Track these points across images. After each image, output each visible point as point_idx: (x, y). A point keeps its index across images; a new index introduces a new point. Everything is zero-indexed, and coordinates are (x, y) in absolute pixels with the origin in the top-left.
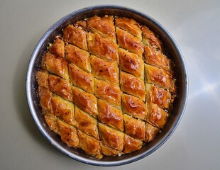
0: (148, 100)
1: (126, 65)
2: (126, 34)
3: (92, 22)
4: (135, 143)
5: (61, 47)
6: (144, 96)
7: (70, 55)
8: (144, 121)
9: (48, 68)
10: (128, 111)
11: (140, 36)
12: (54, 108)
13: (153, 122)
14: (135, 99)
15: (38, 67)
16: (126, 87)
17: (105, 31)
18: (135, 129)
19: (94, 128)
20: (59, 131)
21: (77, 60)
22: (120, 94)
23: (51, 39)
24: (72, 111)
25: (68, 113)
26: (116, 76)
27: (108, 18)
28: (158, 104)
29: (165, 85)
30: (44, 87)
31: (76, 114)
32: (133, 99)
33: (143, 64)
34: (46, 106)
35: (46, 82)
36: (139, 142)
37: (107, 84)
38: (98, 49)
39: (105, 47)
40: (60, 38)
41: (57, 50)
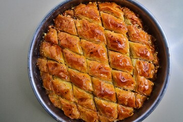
0: (136, 73)
2: (110, 17)
3: (78, 10)
4: (128, 111)
5: (54, 35)
6: (132, 71)
7: (63, 42)
8: (134, 92)
9: (45, 55)
10: (119, 85)
11: (122, 17)
12: (55, 89)
13: (142, 92)
14: (124, 74)
15: (37, 54)
16: (115, 64)
17: (91, 16)
18: (127, 100)
19: (91, 102)
20: (62, 107)
21: (70, 46)
22: (111, 71)
23: (45, 29)
24: (71, 90)
25: (67, 92)
26: (105, 55)
27: (92, 5)
28: (145, 76)
29: (149, 59)
30: (44, 72)
31: (74, 93)
33: (128, 43)
34: (48, 88)
35: (45, 67)
36: (131, 109)
37: (96, 64)
38: (86, 33)
39: (93, 31)
40: (53, 28)
41: (51, 38)
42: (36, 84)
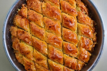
0: (79, 46)
2: (66, 4)
5: (25, 11)
6: (77, 44)
7: (30, 17)
8: (76, 58)
9: (17, 24)
10: (67, 52)
11: (75, 5)
12: (21, 50)
13: (82, 59)
14: (72, 45)
15: (11, 23)
16: (66, 38)
17: (53, 1)
18: (71, 64)
19: (45, 62)
20: (24, 63)
21: (36, 20)
23: (19, 6)
24: (32, 52)
25: (28, 53)
26: (59, 30)
28: (86, 49)
29: (90, 37)
30: (14, 36)
31: (34, 54)
32: (70, 45)
33: (77, 23)
34: (15, 48)
35: (15, 33)
37: (53, 35)
39: (53, 11)
40: (25, 6)
41: (23, 13)
42: (7, 44)
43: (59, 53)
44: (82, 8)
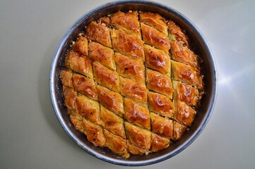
0: (175, 98)
1: (152, 62)
2: (151, 30)
3: (116, 18)
4: (163, 141)
5: (84, 45)
6: (172, 94)
7: (94, 54)
8: (171, 119)
9: (71, 66)
10: (155, 109)
11: (166, 31)
12: (79, 108)
13: (181, 120)
14: (162, 96)
15: (62, 65)
16: (153, 85)
17: (130, 27)
18: (163, 128)
19: (120, 126)
20: (85, 130)
21: (102, 59)
22: (147, 92)
23: (74, 37)
24: (98, 111)
25: (93, 113)
26: (141, 73)
27: (132, 14)
28: (186, 102)
29: (192, 82)
30: (68, 87)
31: (102, 114)
32: (160, 97)
33: (170, 61)
34: (71, 106)
35: (70, 82)
36: (167, 140)
37: (131, 82)
38: (122, 45)
39: (130, 44)
40: (83, 36)
41: (80, 48)
42: (57, 100)
43: (142, 110)
44: (177, 35)
